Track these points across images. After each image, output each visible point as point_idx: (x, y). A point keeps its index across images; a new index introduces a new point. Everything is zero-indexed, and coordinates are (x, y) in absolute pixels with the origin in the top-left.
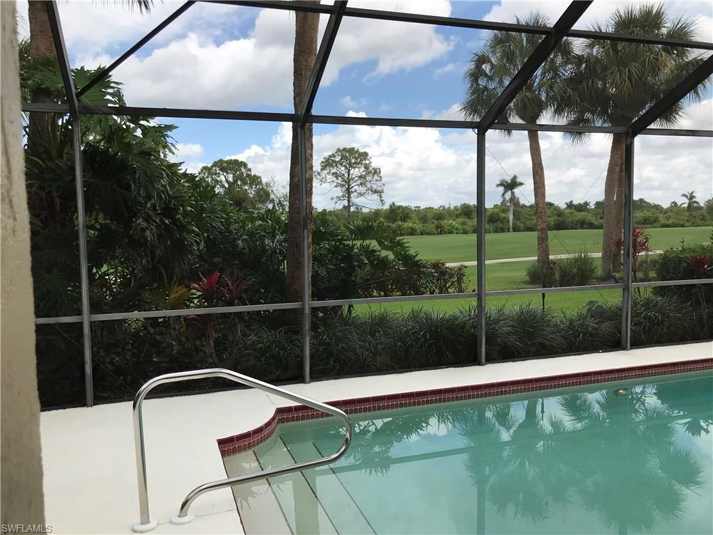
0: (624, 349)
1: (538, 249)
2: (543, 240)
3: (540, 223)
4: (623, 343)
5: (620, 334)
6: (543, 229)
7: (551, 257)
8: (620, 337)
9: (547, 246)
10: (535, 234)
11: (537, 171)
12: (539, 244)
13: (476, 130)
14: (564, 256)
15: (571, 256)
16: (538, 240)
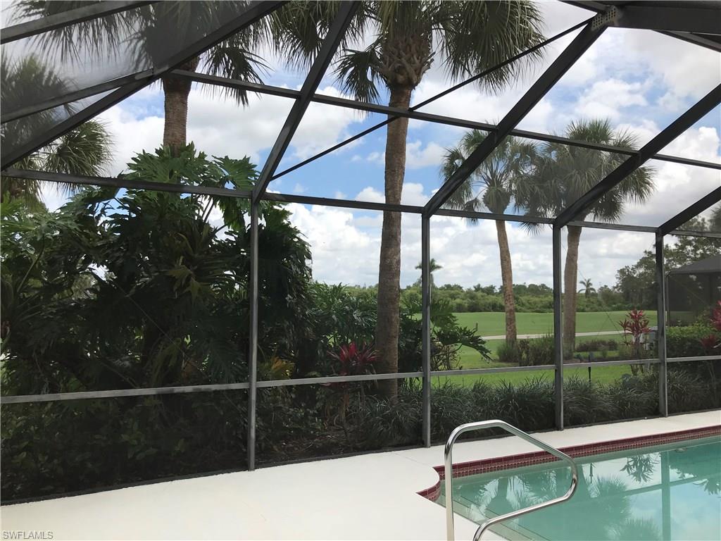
0: (663, 415)
1: (507, 330)
2: (511, 322)
3: (508, 305)
4: (661, 411)
5: (658, 402)
6: (511, 311)
7: (519, 337)
8: (658, 406)
9: (515, 327)
10: (503, 315)
11: (505, 257)
12: (507, 324)
13: (552, 225)
14: (533, 336)
15: (541, 336)
16: (506, 321)
